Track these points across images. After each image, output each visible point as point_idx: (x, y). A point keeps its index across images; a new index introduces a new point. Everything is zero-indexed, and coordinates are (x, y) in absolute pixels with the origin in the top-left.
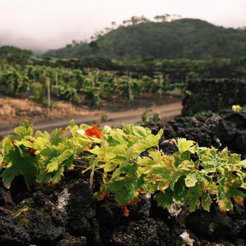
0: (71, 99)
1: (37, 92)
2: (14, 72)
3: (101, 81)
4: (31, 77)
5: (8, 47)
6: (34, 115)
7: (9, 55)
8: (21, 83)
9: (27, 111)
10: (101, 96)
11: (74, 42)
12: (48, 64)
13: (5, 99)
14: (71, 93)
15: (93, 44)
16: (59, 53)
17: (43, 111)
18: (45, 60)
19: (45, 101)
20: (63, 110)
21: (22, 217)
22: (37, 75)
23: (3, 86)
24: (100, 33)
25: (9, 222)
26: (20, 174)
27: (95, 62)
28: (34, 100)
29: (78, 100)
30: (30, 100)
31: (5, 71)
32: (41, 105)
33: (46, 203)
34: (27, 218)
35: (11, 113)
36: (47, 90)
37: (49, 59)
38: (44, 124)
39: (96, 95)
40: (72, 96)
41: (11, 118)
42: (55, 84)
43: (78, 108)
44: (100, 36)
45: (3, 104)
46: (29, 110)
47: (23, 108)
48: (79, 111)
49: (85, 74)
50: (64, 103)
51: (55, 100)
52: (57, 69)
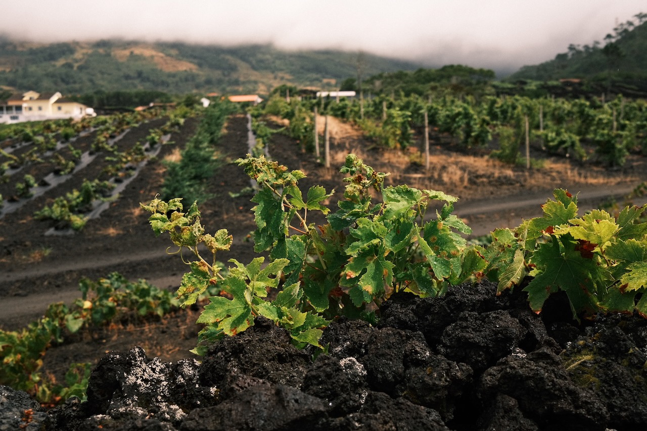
0: (567, 155)
1: (506, 143)
2: (465, 109)
3: (629, 119)
4: (494, 116)
5: (452, 66)
6: (502, 184)
7: (454, 81)
8: (477, 128)
9: (489, 177)
10: (628, 148)
11: (571, 48)
12: (523, 93)
13: (451, 156)
14: (568, 144)
15: (611, 49)
16: (542, 71)
17: (518, 176)
18: (517, 86)
19: (519, 159)
20: (554, 174)
21: (584, 373)
22: (504, 112)
23: (446, 134)
24: (626, 27)
25: (566, 379)
26: (560, 289)
27: (613, 83)
28: (500, 157)
29: (581, 157)
30: (492, 157)
31: (449, 108)
32: (512, 166)
33: (631, 351)
34: (594, 375)
35: (462, 179)
36: (524, 139)
37: (525, 83)
38: (521, 200)
39: (619, 146)
40: (569, 150)
41: (461, 189)
42: (537, 127)
43: (583, 172)
44: (626, 31)
45: (446, 165)
46: (493, 174)
47: (481, 172)
48: (586, 177)
49: (594, 106)
50: (555, 162)
51: (537, 158)
52: (541, 99)
